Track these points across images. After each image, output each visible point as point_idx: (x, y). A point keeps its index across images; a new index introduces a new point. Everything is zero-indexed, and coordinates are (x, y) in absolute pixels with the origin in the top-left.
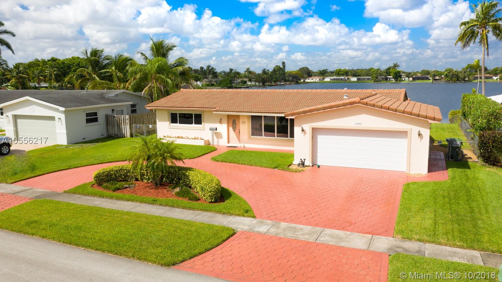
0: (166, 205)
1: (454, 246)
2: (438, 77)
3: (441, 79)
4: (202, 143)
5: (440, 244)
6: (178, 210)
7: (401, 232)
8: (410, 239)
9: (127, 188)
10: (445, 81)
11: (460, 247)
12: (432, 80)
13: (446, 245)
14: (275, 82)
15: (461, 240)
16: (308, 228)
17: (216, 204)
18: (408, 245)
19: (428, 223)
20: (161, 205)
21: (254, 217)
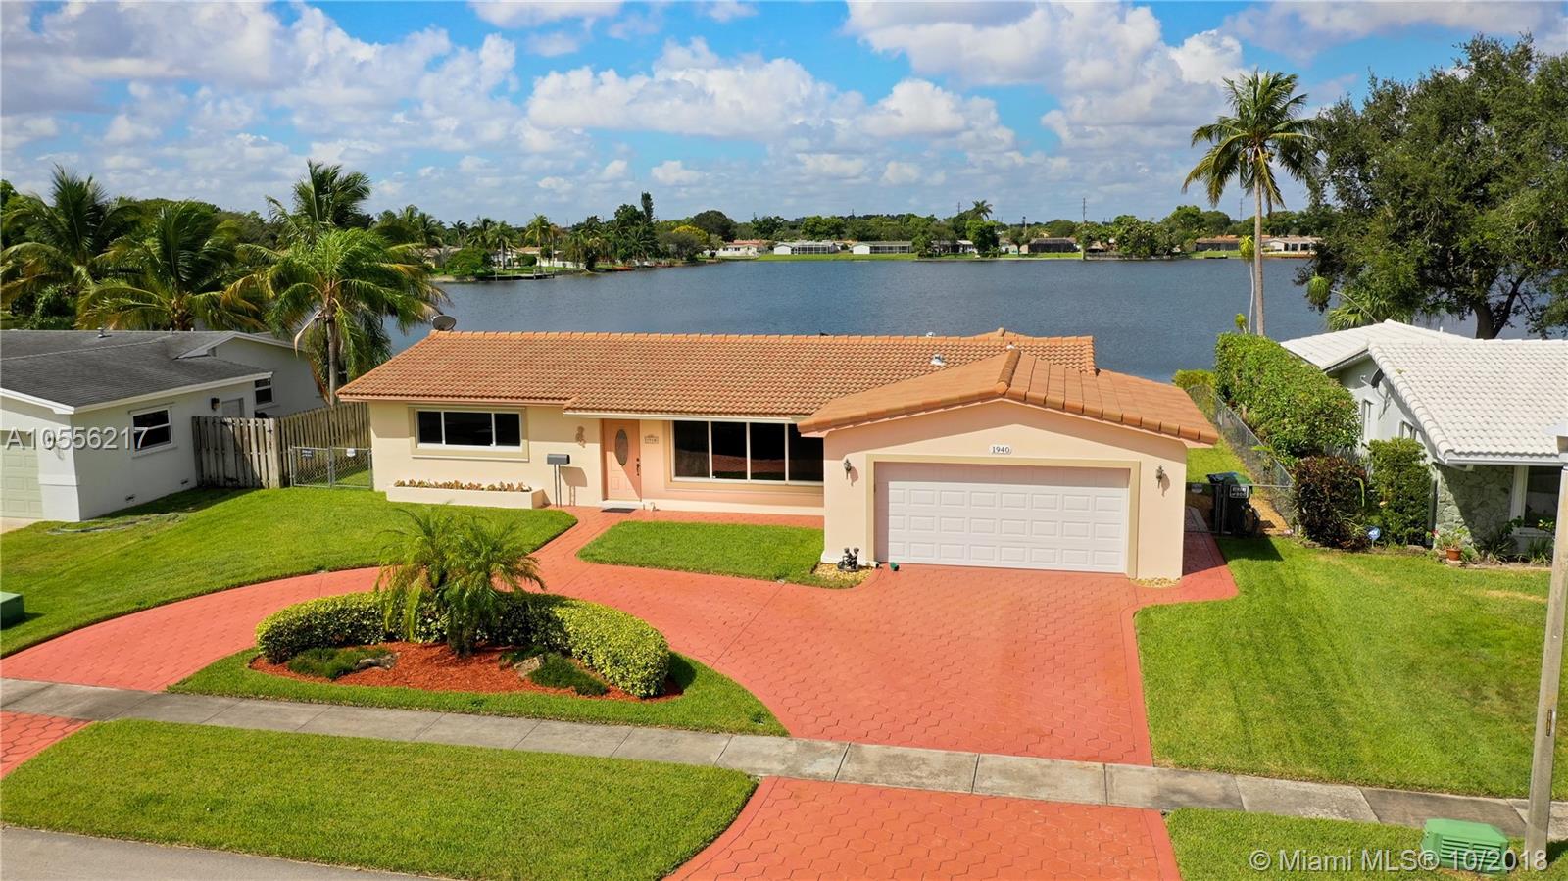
0: (520, 715)
1: (1302, 777)
2: (1098, 243)
3: (1107, 250)
4: (525, 502)
5: (1267, 774)
6: (559, 726)
7: (1171, 750)
8: (1196, 768)
9: (371, 665)
10: (1120, 256)
11: (1318, 779)
12: (1082, 253)
13: (1281, 777)
14: (624, 259)
15: (1315, 761)
16: (937, 756)
17: (661, 703)
18: (1194, 782)
19: (1227, 720)
20: (501, 714)
21: (784, 734)
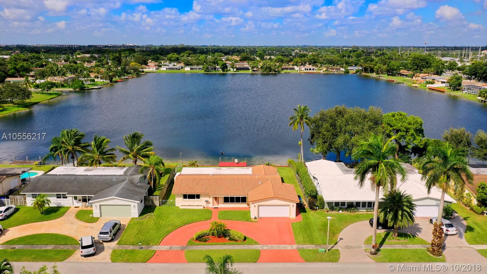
1: (309, 245)
4: (202, 208)
5: (306, 244)
7: (297, 243)
8: (300, 244)
11: (311, 245)
12: (251, 70)
13: (307, 245)
15: (310, 243)
16: (276, 245)
18: (300, 246)
19: (302, 239)
21: (260, 244)
